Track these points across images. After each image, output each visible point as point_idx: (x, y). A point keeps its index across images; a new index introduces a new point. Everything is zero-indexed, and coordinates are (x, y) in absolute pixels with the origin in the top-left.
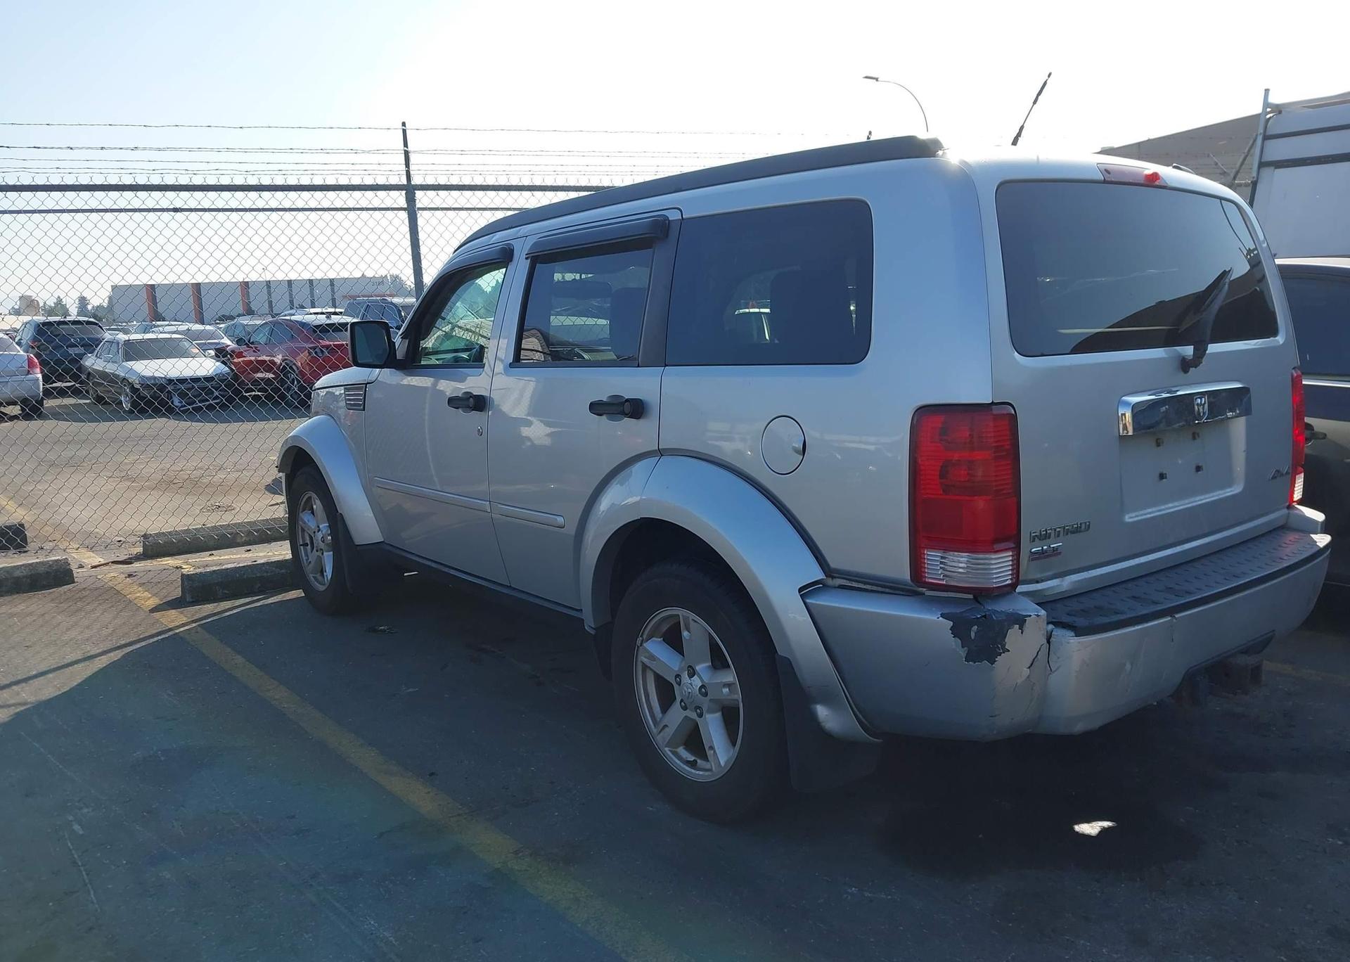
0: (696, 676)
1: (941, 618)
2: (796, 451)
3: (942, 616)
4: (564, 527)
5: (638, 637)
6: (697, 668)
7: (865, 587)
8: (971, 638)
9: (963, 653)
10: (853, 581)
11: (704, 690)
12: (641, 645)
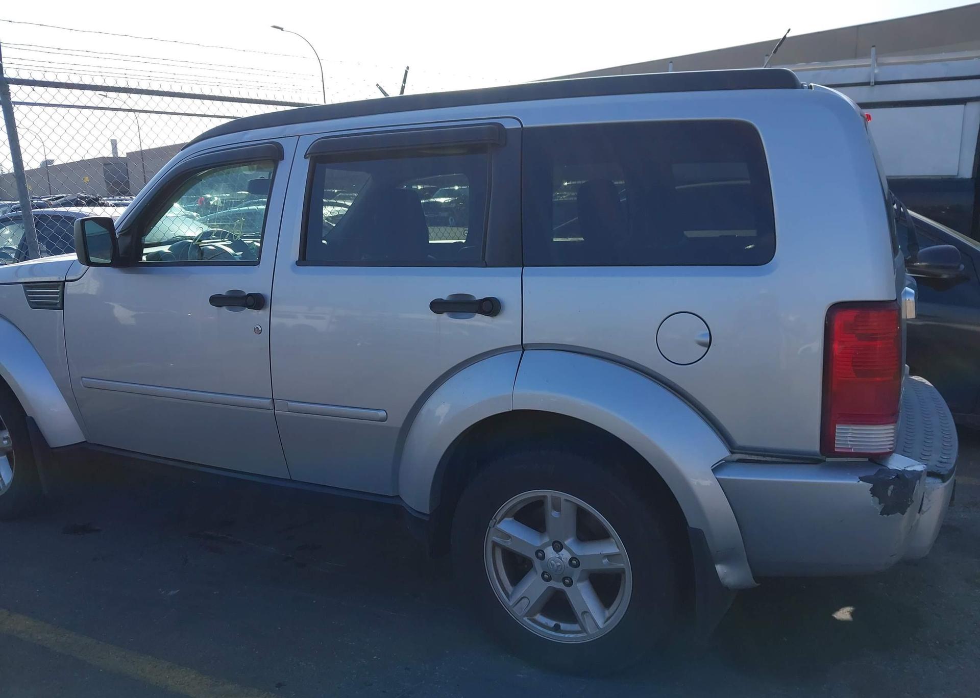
0: (563, 550)
1: (861, 482)
2: (702, 344)
3: (861, 479)
4: (386, 420)
5: (491, 519)
6: (566, 543)
7: (765, 459)
8: (887, 495)
9: (879, 508)
10: (752, 454)
11: (575, 562)
12: (494, 526)
